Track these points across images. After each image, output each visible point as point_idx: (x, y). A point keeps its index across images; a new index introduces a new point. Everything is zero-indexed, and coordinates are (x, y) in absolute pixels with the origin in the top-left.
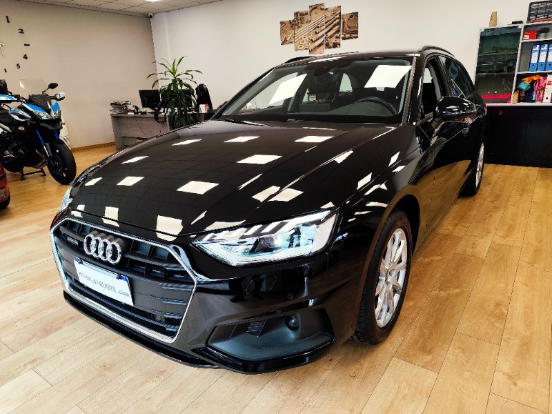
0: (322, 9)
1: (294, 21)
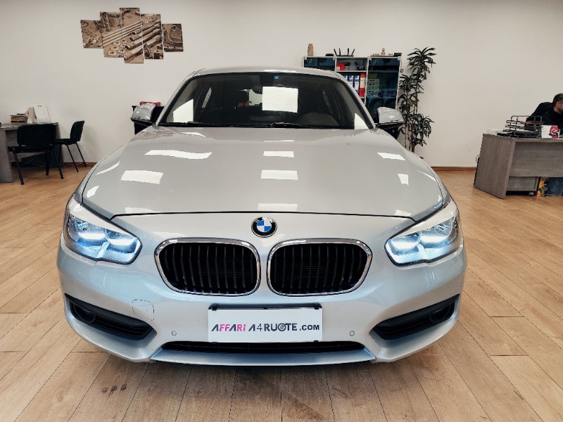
0: (136, 14)
1: (100, 22)
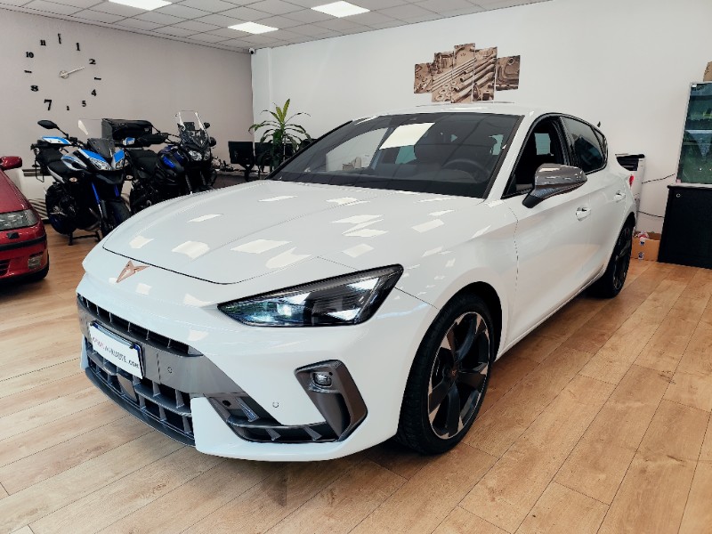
0: (471, 50)
1: (433, 64)
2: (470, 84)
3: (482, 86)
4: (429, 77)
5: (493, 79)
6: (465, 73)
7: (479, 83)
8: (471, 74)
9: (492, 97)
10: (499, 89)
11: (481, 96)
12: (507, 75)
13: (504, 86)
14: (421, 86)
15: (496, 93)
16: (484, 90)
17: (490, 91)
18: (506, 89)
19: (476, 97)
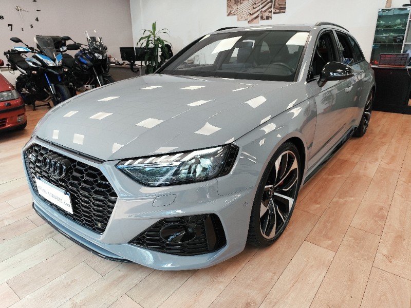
2: (259, 10)
3: (265, 11)
4: (235, 6)
5: (271, 7)
6: (256, 4)
7: (264, 9)
8: (259, 4)
9: (271, 18)
10: (274, 13)
11: (265, 17)
12: (279, 5)
13: (277, 11)
14: (230, 12)
15: (274, 16)
16: (267, 14)
17: (270, 15)
18: (278, 13)
19: (262, 18)
